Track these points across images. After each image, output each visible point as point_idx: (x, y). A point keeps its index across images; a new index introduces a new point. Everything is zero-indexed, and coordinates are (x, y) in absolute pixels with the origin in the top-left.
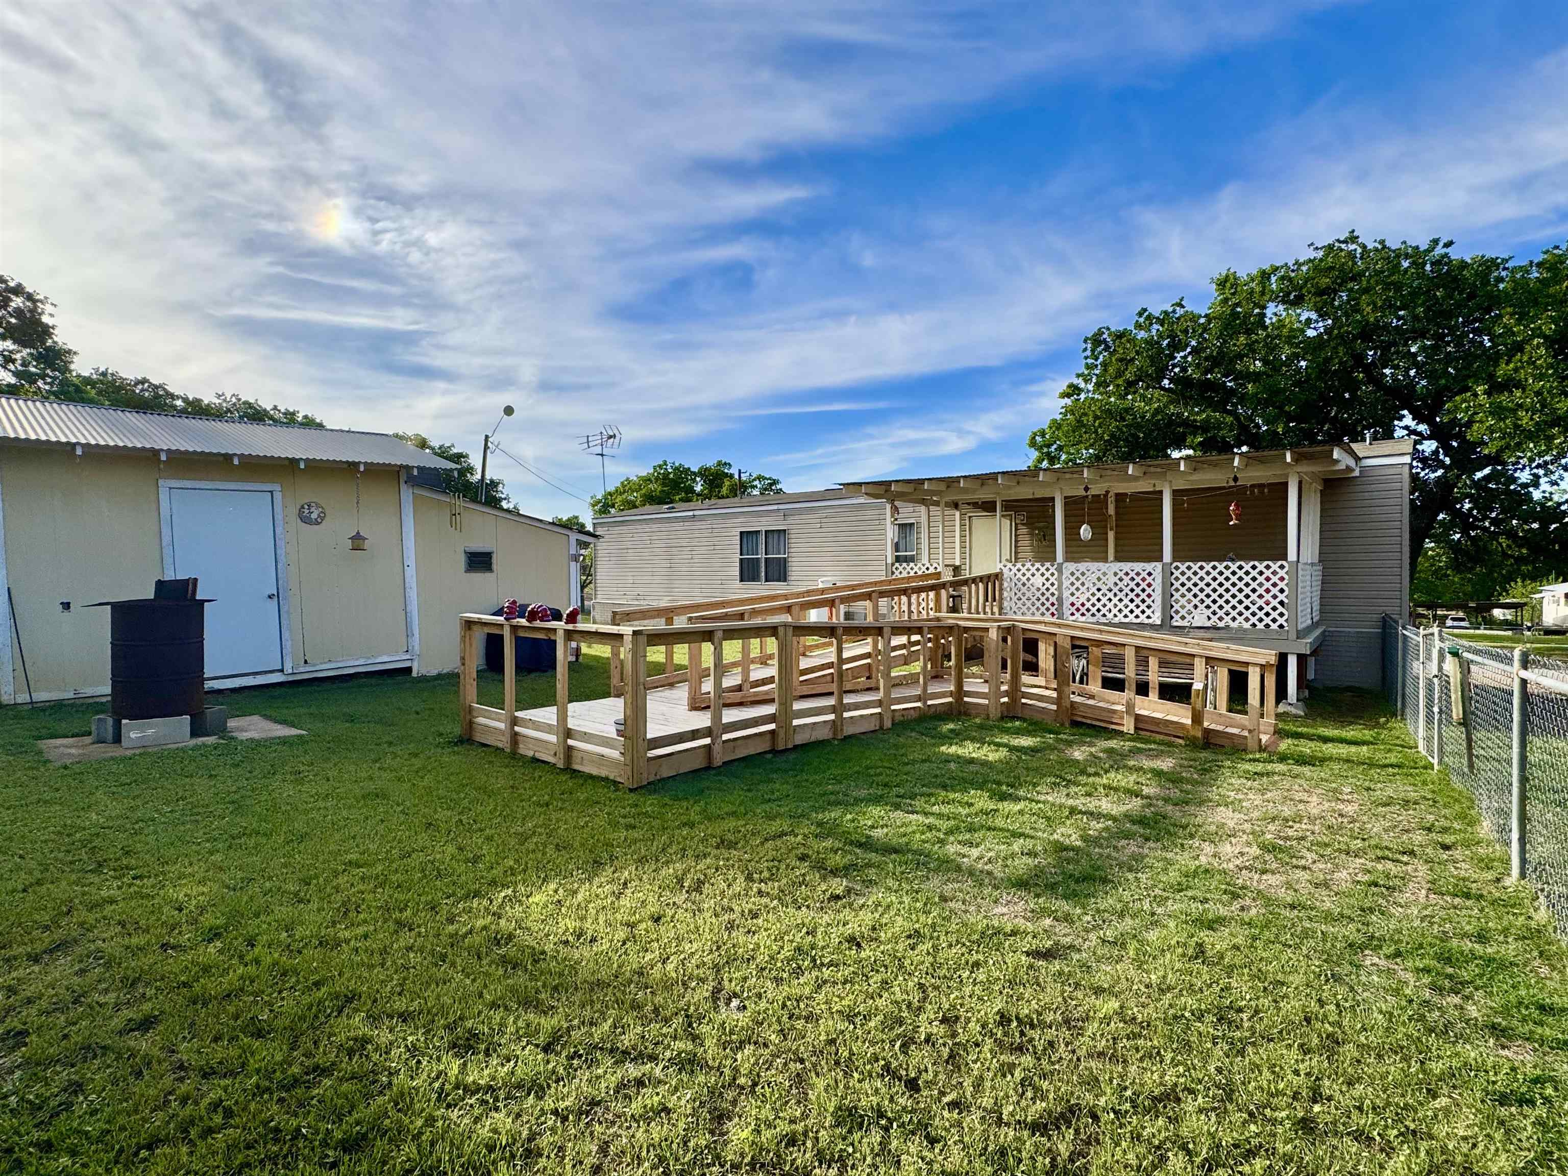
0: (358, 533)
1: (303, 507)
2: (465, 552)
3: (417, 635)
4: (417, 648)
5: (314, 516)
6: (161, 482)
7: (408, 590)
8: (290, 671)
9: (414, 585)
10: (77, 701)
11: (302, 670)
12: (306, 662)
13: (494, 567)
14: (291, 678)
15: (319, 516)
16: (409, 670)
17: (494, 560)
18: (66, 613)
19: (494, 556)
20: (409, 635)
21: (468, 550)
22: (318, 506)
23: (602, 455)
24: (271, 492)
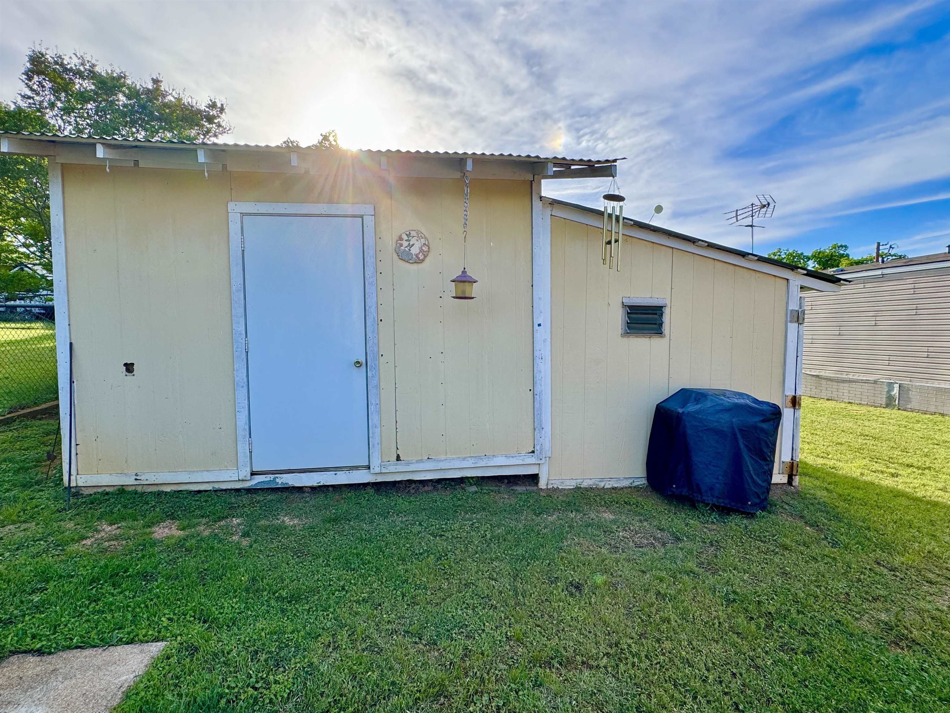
0: (464, 272)
1: (401, 239)
2: (624, 305)
3: (548, 428)
4: (547, 445)
5: (415, 250)
6: (231, 206)
7: (537, 361)
8: (377, 470)
9: (547, 354)
10: (139, 489)
11: (392, 469)
12: (398, 458)
13: (666, 328)
14: (380, 479)
15: (421, 250)
16: (534, 478)
17: (666, 318)
18: (130, 377)
19: (667, 312)
20: (537, 427)
21: (628, 302)
22: (420, 235)
23: (752, 226)
24: (362, 217)
